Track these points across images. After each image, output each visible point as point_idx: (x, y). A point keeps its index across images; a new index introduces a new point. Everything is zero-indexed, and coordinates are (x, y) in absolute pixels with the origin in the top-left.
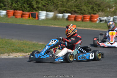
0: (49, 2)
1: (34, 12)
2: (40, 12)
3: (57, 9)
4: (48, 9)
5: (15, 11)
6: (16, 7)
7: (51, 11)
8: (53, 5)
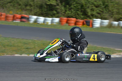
0: (104, 9)
1: (88, 19)
2: (95, 19)
3: (112, 17)
4: (103, 17)
5: (69, 18)
6: (70, 14)
7: (106, 19)
8: (108, 12)
